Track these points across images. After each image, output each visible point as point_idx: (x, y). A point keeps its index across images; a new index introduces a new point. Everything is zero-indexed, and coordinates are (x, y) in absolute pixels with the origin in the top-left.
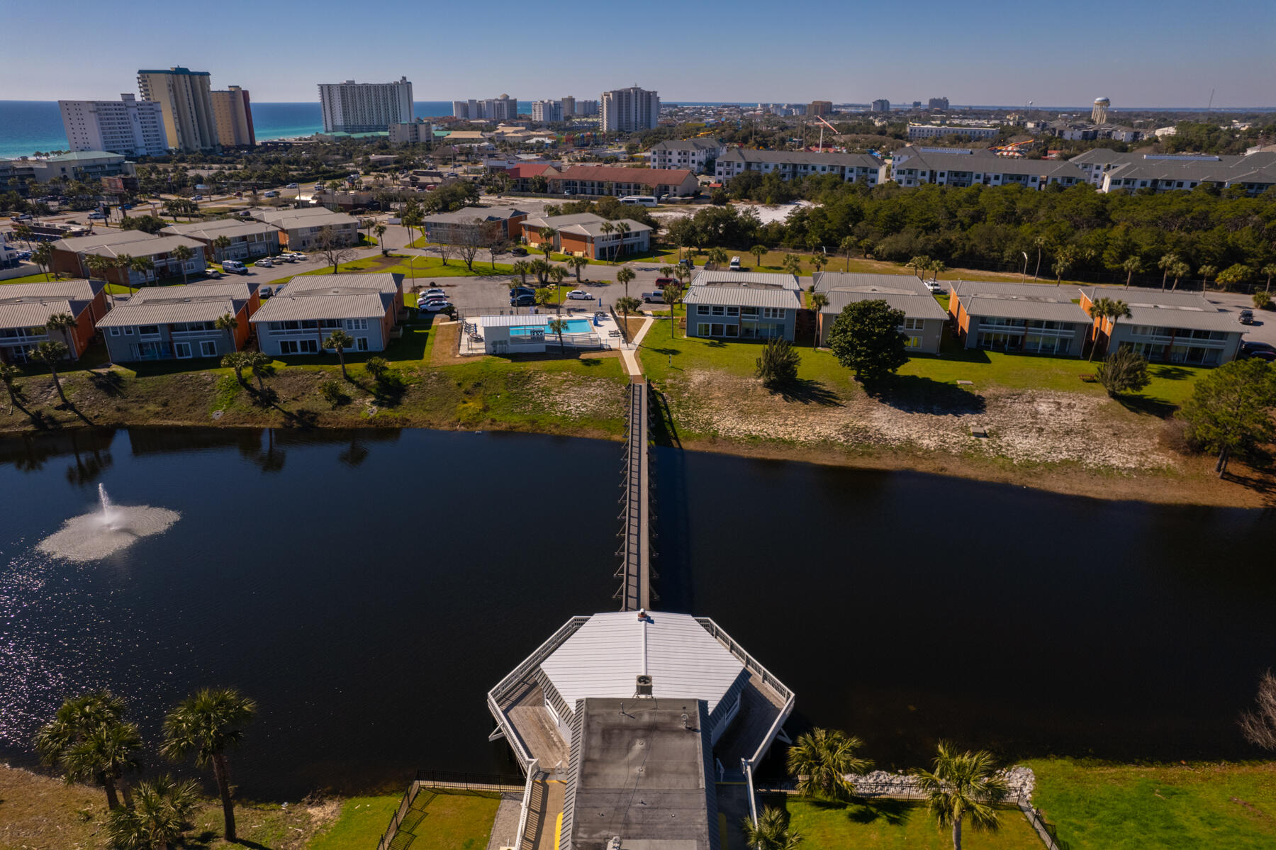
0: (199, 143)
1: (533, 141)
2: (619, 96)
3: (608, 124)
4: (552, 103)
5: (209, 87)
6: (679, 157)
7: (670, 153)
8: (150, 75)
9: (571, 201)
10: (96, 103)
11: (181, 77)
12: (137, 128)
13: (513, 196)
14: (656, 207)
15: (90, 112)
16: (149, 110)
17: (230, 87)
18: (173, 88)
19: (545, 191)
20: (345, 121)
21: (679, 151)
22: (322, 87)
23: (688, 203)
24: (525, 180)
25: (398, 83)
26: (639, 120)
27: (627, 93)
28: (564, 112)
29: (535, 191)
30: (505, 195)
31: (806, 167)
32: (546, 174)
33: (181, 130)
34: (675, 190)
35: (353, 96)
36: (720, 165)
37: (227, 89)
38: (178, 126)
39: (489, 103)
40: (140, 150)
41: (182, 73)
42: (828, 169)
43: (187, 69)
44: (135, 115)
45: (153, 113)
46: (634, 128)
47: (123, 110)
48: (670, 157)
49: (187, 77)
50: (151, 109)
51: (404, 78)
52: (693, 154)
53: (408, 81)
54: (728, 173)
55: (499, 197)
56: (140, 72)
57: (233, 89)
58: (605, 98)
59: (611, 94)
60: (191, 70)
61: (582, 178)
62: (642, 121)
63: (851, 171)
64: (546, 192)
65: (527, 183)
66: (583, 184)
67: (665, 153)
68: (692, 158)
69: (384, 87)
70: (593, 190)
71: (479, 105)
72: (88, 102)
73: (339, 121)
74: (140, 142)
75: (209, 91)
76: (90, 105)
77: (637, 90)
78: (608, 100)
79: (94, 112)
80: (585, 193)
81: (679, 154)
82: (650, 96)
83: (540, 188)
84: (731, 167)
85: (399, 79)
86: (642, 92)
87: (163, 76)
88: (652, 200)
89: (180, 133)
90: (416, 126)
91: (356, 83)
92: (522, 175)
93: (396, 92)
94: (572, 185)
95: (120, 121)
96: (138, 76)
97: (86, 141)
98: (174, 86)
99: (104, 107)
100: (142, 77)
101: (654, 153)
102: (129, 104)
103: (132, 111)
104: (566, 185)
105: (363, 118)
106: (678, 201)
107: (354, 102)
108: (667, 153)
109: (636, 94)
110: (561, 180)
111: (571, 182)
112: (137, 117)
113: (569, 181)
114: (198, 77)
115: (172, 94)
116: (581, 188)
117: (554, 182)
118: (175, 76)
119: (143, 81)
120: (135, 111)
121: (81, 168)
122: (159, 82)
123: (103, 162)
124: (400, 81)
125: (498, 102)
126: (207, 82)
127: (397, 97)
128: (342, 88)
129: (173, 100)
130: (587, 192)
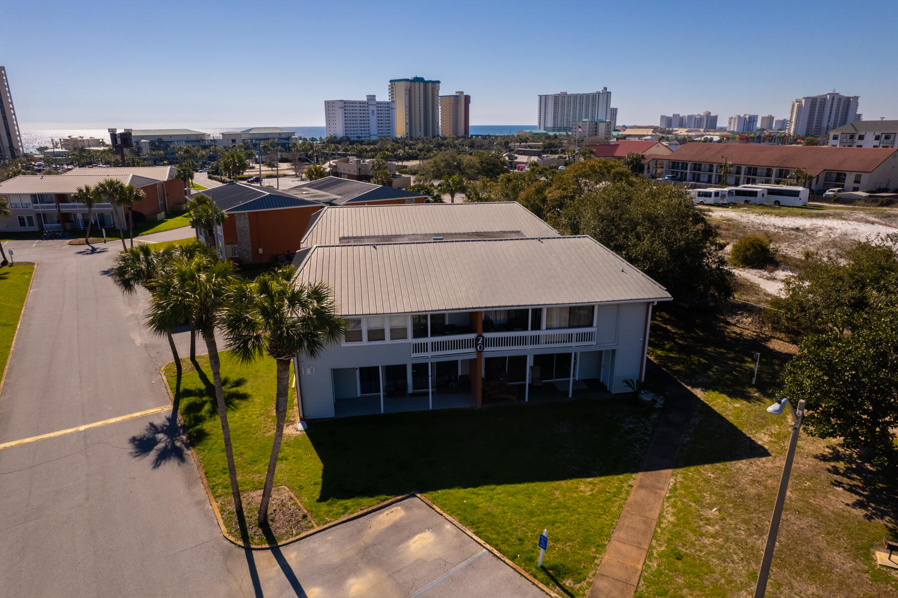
0: (422, 134)
4: (747, 117)
5: (438, 91)
7: (861, 137)
8: (396, 83)
10: (345, 102)
11: (417, 84)
12: (373, 120)
14: (805, 207)
15: (340, 108)
16: (386, 109)
18: (410, 93)
20: (554, 123)
21: (878, 133)
22: (541, 97)
23: (882, 205)
25: (599, 93)
27: (823, 99)
32: (648, 152)
33: (410, 124)
35: (563, 103)
37: (455, 94)
38: (407, 121)
39: (690, 117)
40: (372, 137)
41: (417, 81)
43: (423, 79)
44: (373, 111)
45: (388, 110)
47: (366, 107)
48: (860, 142)
49: (422, 84)
50: (388, 107)
51: (605, 89)
53: (608, 90)
56: (391, 81)
57: (458, 94)
58: (796, 104)
59: (803, 101)
60: (426, 79)
66: (697, 166)
69: (588, 96)
70: (710, 177)
71: (682, 119)
72: (339, 101)
73: (550, 124)
74: (374, 130)
75: (437, 95)
76: (340, 102)
77: (834, 96)
78: (800, 107)
79: (342, 108)
81: (877, 138)
85: (600, 90)
86: (840, 98)
87: (403, 83)
88: (796, 194)
89: (408, 126)
90: (596, 124)
93: (597, 100)
94: (680, 168)
95: (362, 115)
96: (389, 84)
97: (335, 129)
98: (410, 90)
99: (351, 105)
100: (392, 85)
101: (835, 138)
102: (371, 103)
103: (372, 108)
104: (673, 168)
105: (568, 122)
106: (859, 200)
107: (563, 108)
108: (857, 137)
109: (833, 99)
110: (665, 161)
111: (680, 165)
112: (375, 112)
113: (678, 163)
114: (430, 84)
115: (407, 96)
116: (694, 174)
117: (656, 164)
118: (413, 83)
119: (392, 88)
120: (374, 108)
121: (252, 140)
122: (401, 89)
123: (274, 136)
124: (603, 91)
125: (699, 117)
126: (437, 89)
127: (597, 105)
128: (556, 97)
129: (407, 101)
130: (702, 179)
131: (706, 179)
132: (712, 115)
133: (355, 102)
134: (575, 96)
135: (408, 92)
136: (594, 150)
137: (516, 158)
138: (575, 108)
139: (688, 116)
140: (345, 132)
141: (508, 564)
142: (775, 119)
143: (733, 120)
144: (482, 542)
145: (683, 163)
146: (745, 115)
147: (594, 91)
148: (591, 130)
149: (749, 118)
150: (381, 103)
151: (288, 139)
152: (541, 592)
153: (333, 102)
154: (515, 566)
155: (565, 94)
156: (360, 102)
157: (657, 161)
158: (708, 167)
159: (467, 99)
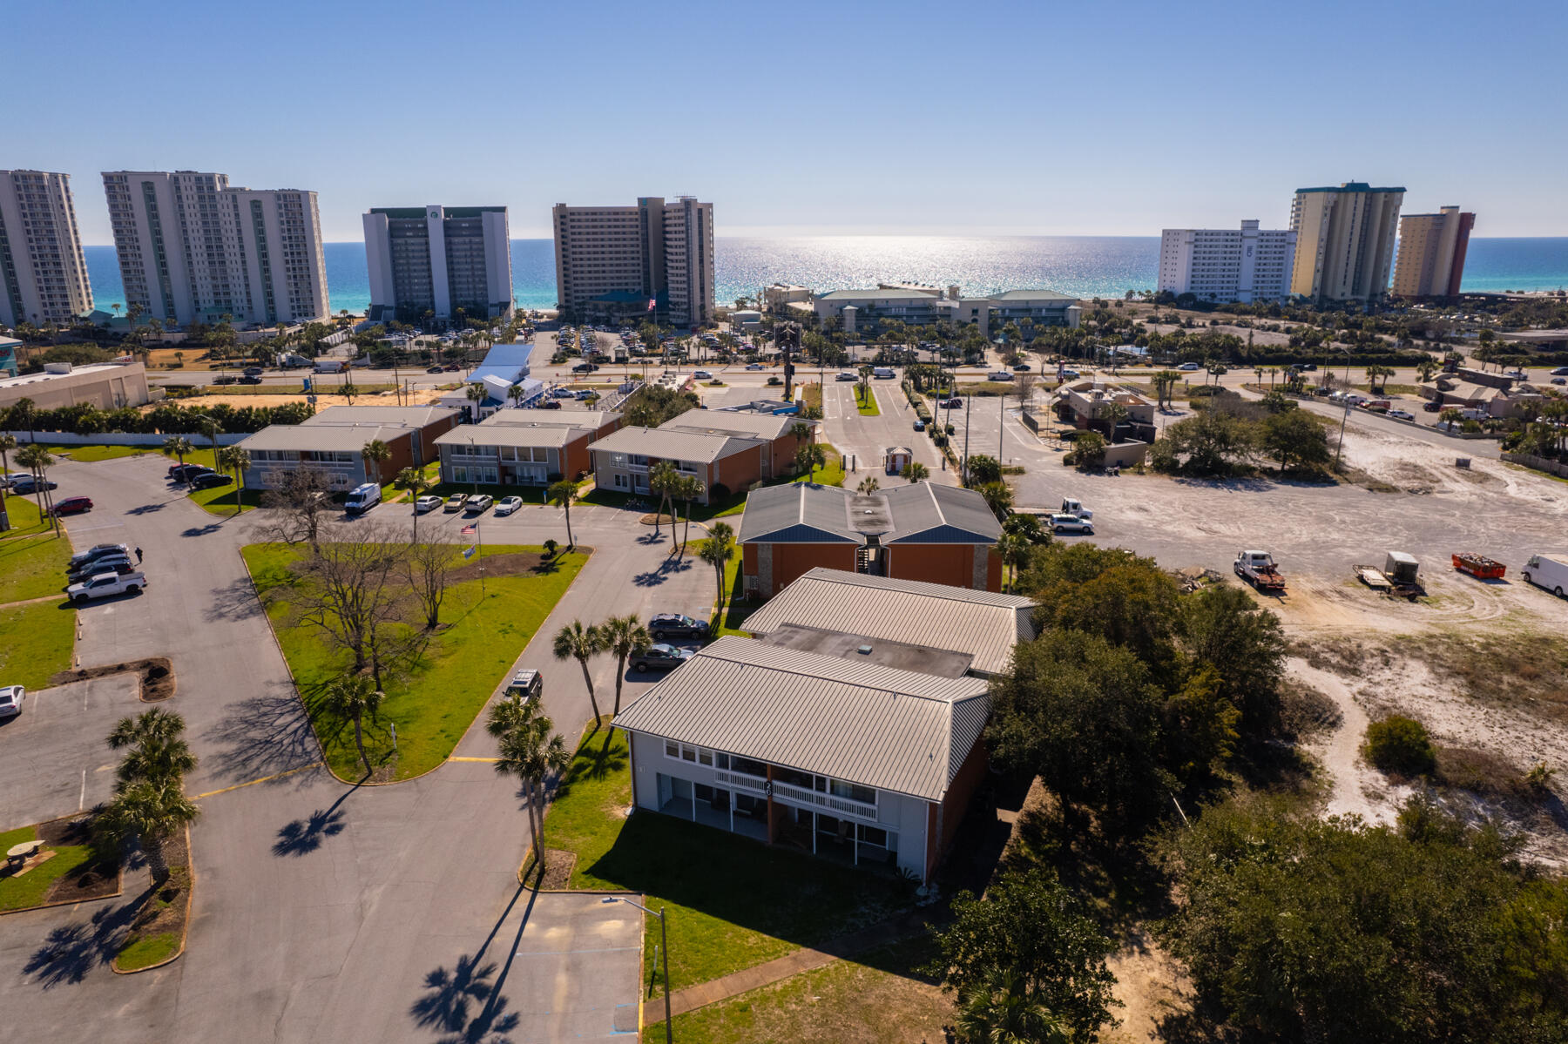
0: (1348, 290)
5: (1397, 208)
8: (1309, 195)
10: (1197, 233)
11: (1352, 196)
12: (1249, 264)
15: (1186, 243)
16: (1282, 242)
17: (1439, 208)
18: (1333, 213)
33: (1325, 270)
37: (1438, 212)
38: (1320, 265)
41: (1353, 191)
43: (1366, 185)
44: (1250, 249)
45: (1282, 246)
47: (1237, 240)
49: (1362, 196)
50: (1284, 240)
56: (1299, 191)
57: (1444, 212)
60: (1371, 186)
72: (1188, 230)
74: (1247, 278)
75: (1396, 214)
76: (1189, 233)
79: (1190, 243)
87: (1321, 195)
89: (1319, 276)
95: (1228, 255)
96: (1295, 196)
97: (1173, 279)
98: (1334, 209)
99: (1209, 237)
100: (1299, 198)
102: (1247, 233)
103: (1247, 243)
112: (1254, 250)
114: (1383, 194)
115: (1327, 219)
118: (1342, 195)
119: (1299, 203)
120: (1254, 243)
121: (1003, 311)
122: (1316, 205)
123: (1041, 305)
126: (1396, 203)
129: (1326, 227)
133: (1218, 233)
135: (1329, 212)
137: (1452, 388)
140: (1190, 285)
150: (1269, 234)
151: (1063, 309)
153: (1177, 232)
156: (1227, 233)
159: (1467, 220)
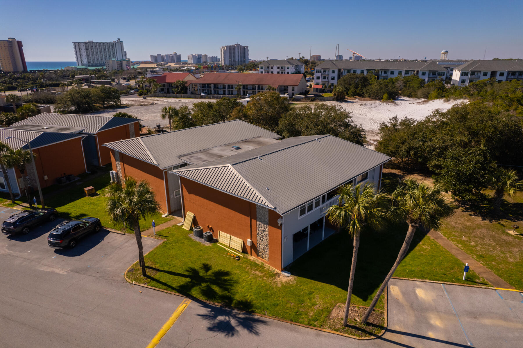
1: (185, 68)
2: (230, 48)
3: (224, 62)
4: (197, 55)
6: (278, 70)
7: (272, 68)
9: (206, 101)
13: (158, 97)
17: (9, 38)
19: (185, 92)
20: (88, 61)
21: (278, 66)
22: (75, 44)
24: (170, 85)
25: (115, 42)
26: (240, 60)
27: (234, 47)
28: (203, 60)
29: (178, 93)
30: (151, 96)
31: (386, 72)
32: (186, 80)
34: (293, 90)
35: (92, 48)
36: (318, 72)
39: (167, 56)
42: (403, 74)
46: (237, 64)
48: (272, 70)
51: (119, 39)
52: (288, 68)
53: (121, 40)
54: (324, 78)
55: (145, 98)
57: (10, 40)
58: (223, 49)
59: (226, 47)
61: (215, 82)
62: (241, 60)
63: (424, 74)
64: (187, 93)
65: (172, 87)
66: (216, 86)
67: (268, 68)
68: (287, 70)
69: (108, 44)
71: (163, 57)
73: (85, 61)
77: (238, 45)
78: (224, 50)
80: (218, 94)
81: (278, 68)
82: (245, 48)
83: (181, 90)
84: (327, 73)
85: (116, 40)
86: (241, 47)
90: (121, 62)
91: (94, 42)
92: (168, 81)
93: (115, 46)
94: (207, 87)
101: (262, 68)
104: (203, 87)
105: (98, 60)
106: (302, 99)
107: (92, 52)
108: (270, 68)
109: (238, 47)
110: (198, 84)
111: (206, 86)
113: (205, 85)
116: (215, 90)
117: (193, 86)
124: (117, 41)
125: (171, 55)
127: (115, 49)
128: (86, 44)
130: (219, 93)
131: (222, 92)
132: (177, 54)
134: (100, 44)
136: (156, 80)
138: (101, 51)
139: (166, 55)
141: (455, 285)
142: (208, 56)
143: (190, 57)
144: (437, 282)
145: (208, 85)
146: (196, 54)
147: (112, 41)
148: (119, 65)
149: (198, 56)
152: (477, 288)
154: (459, 284)
155: (92, 42)
157: (193, 84)
158: (222, 86)
159: (20, 44)
